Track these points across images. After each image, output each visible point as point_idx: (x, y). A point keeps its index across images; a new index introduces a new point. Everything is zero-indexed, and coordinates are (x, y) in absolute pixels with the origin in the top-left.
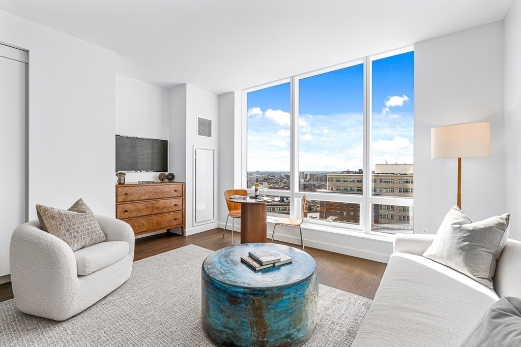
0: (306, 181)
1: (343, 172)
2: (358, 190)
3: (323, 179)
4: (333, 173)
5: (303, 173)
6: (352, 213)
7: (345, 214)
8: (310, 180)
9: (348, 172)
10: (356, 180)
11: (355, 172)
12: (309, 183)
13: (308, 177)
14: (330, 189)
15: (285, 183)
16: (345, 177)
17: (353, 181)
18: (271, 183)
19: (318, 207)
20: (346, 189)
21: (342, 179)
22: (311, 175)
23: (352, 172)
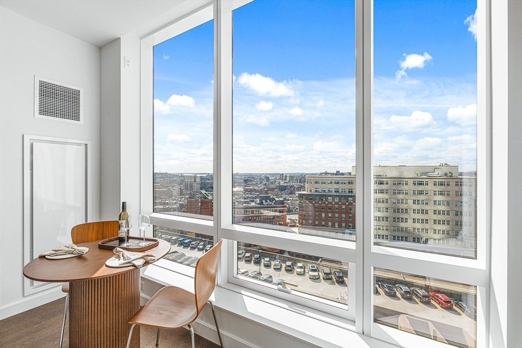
0: (286, 183)
1: (321, 173)
2: (336, 191)
3: (302, 181)
4: (312, 174)
5: (283, 174)
6: (330, 215)
7: (323, 215)
8: (289, 181)
9: (326, 173)
10: (334, 182)
11: (333, 174)
12: (288, 184)
13: (288, 179)
14: (309, 191)
15: (265, 185)
16: (323, 178)
17: (331, 183)
18: (251, 185)
19: (297, 209)
20: (324, 191)
21: (320, 181)
22: (290, 177)
23: (330, 173)
